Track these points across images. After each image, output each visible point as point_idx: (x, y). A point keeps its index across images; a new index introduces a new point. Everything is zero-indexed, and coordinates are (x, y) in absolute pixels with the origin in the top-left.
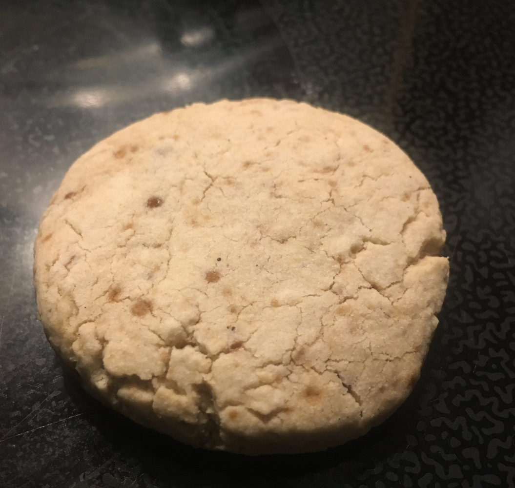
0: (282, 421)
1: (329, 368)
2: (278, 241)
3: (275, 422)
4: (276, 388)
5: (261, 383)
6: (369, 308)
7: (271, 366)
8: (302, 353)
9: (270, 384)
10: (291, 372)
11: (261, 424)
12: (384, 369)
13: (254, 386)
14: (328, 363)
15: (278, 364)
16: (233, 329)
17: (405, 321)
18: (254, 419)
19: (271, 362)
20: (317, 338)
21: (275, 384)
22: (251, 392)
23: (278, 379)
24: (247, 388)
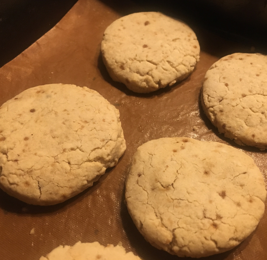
0: (14, 187)
1: (37, 179)
2: (52, 137)
3: (12, 186)
4: (18, 177)
5: (15, 174)
6: (61, 168)
7: (21, 171)
8: (31, 171)
9: (17, 175)
10: (25, 175)
11: (9, 185)
12: (55, 188)
13: (12, 174)
14: (37, 178)
15: (23, 171)
16: (19, 155)
17: (72, 177)
18: (8, 183)
19: (21, 169)
20: (39, 169)
21: (18, 176)
22: (11, 175)
23: (20, 175)
24: (10, 173)
